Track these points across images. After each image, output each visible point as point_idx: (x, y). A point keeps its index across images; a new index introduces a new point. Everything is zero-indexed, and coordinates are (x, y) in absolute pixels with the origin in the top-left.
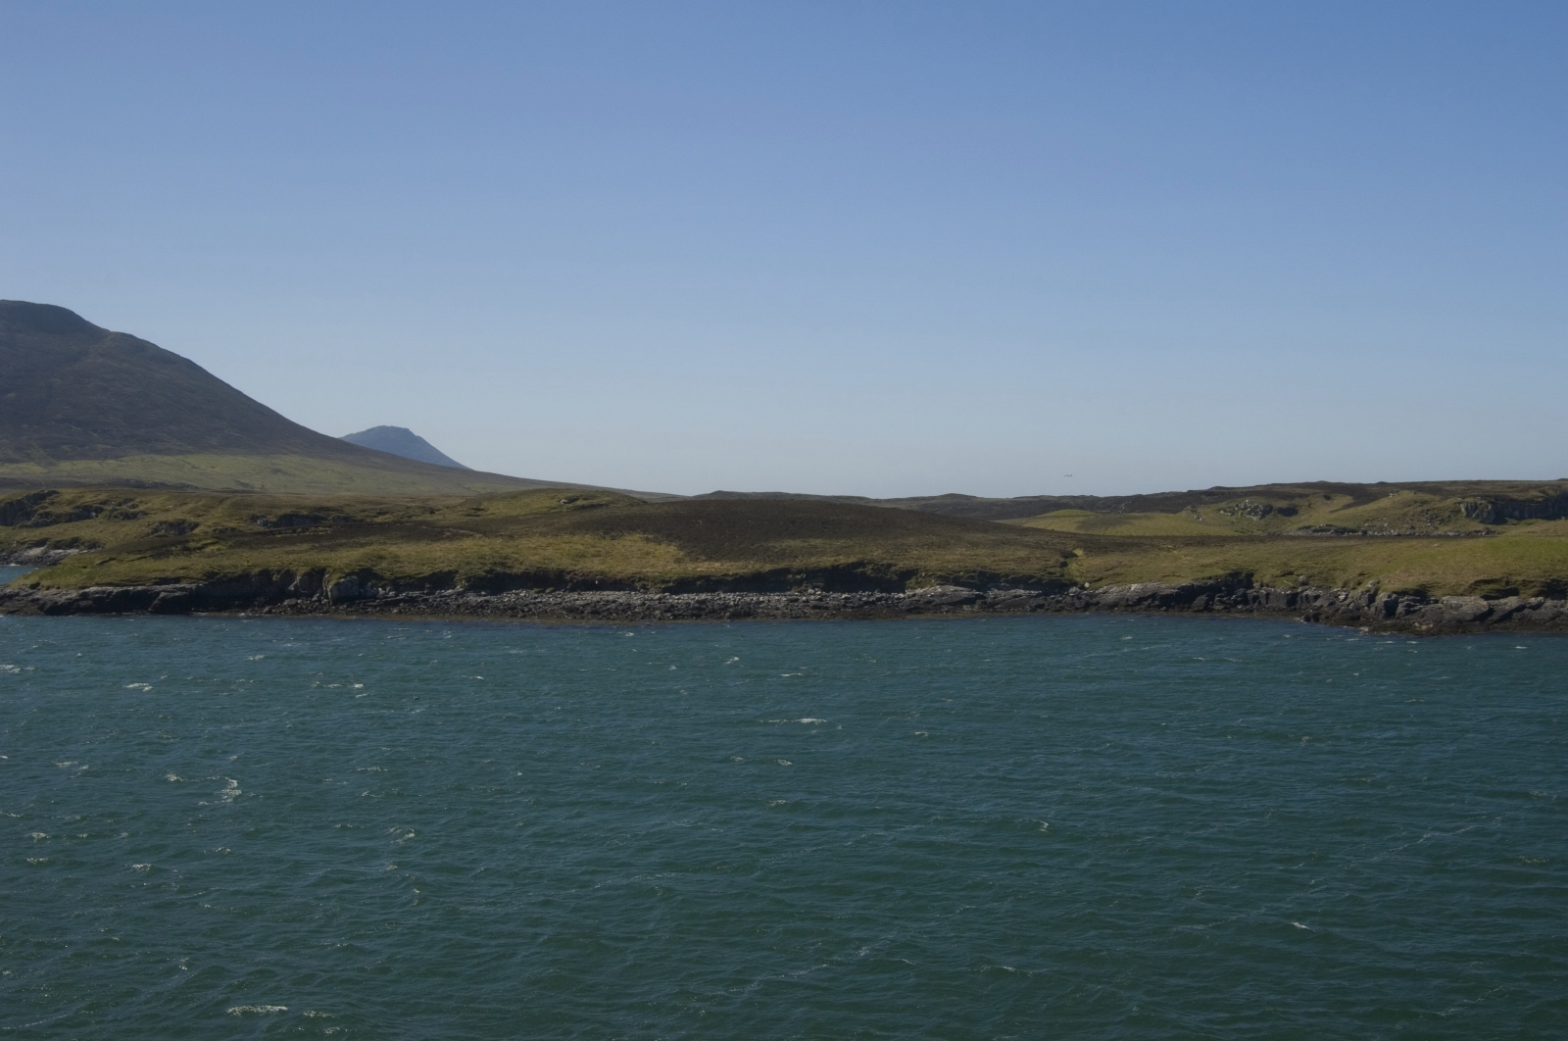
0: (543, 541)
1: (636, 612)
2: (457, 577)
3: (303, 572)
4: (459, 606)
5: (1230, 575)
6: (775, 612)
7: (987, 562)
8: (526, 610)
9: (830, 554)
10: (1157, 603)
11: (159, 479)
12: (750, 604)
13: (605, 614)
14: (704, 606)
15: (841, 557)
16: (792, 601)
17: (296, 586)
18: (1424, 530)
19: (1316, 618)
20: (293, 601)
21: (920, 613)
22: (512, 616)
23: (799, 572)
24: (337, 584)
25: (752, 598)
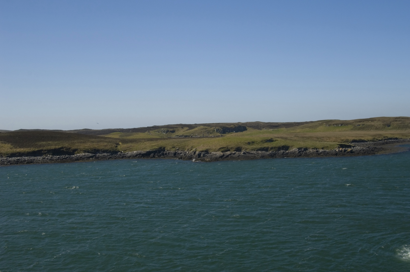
5: (159, 148)
6: (39, 161)
7: (96, 146)
9: (54, 145)
10: (141, 156)
12: (32, 160)
14: (19, 161)
15: (57, 146)
16: (43, 158)
18: (206, 136)
19: (181, 158)
21: (78, 160)
23: (45, 150)
25: (33, 158)
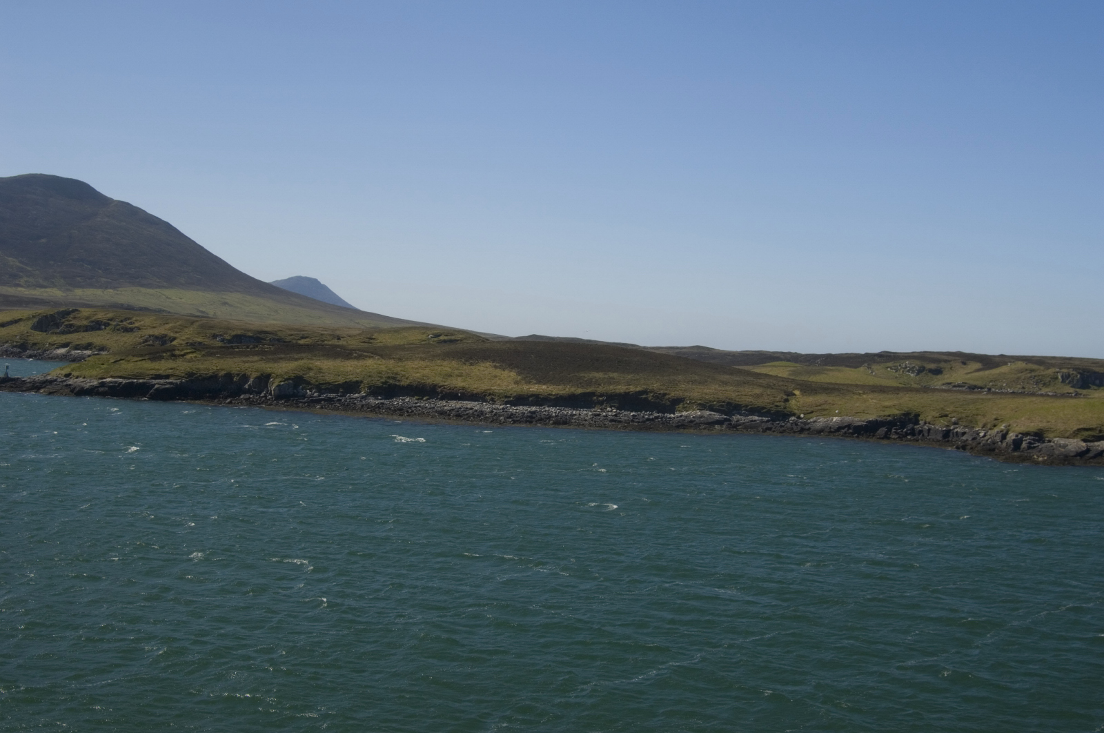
0: (423, 363)
1: (487, 417)
2: (362, 385)
3: (255, 376)
4: (363, 406)
5: (904, 414)
6: (584, 422)
7: (733, 395)
8: (410, 411)
9: (624, 384)
10: (851, 431)
11: (143, 304)
12: (566, 416)
13: (466, 417)
14: (534, 416)
15: (631, 387)
16: (596, 415)
17: (249, 386)
18: (1032, 390)
19: (964, 448)
20: (247, 396)
21: (684, 429)
22: (400, 415)
23: (601, 395)
24: (279, 386)
25: (568, 411)
